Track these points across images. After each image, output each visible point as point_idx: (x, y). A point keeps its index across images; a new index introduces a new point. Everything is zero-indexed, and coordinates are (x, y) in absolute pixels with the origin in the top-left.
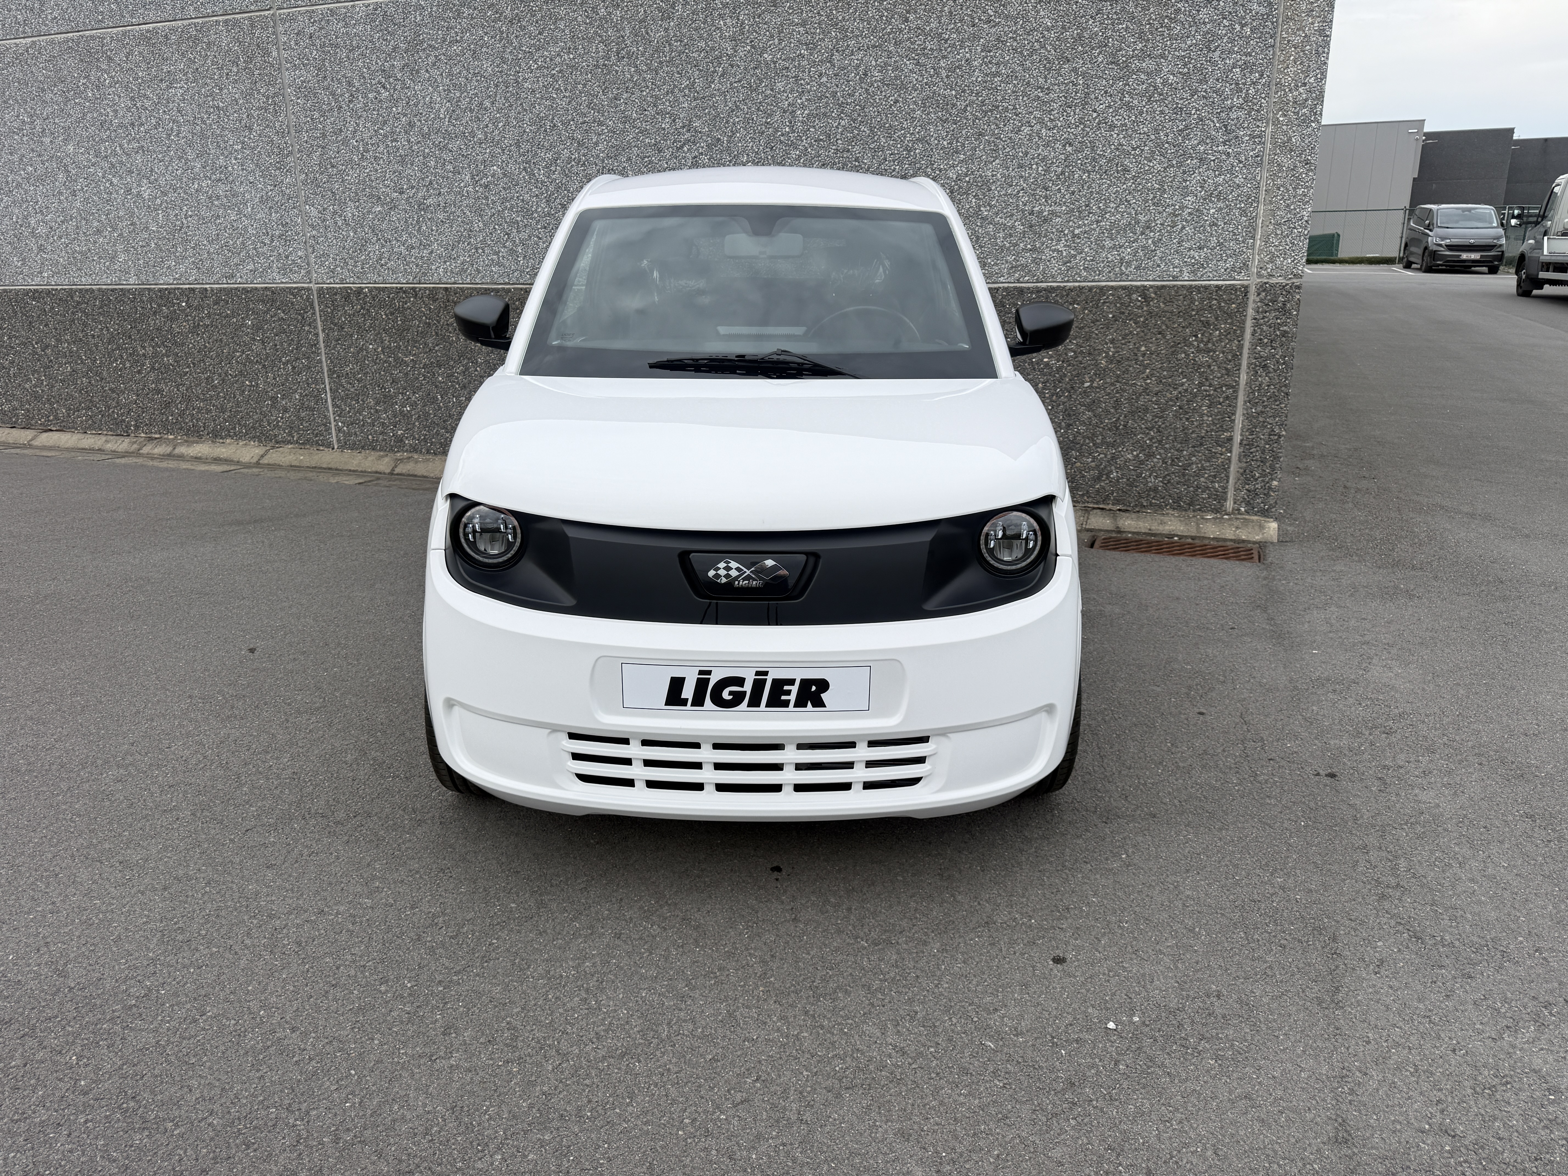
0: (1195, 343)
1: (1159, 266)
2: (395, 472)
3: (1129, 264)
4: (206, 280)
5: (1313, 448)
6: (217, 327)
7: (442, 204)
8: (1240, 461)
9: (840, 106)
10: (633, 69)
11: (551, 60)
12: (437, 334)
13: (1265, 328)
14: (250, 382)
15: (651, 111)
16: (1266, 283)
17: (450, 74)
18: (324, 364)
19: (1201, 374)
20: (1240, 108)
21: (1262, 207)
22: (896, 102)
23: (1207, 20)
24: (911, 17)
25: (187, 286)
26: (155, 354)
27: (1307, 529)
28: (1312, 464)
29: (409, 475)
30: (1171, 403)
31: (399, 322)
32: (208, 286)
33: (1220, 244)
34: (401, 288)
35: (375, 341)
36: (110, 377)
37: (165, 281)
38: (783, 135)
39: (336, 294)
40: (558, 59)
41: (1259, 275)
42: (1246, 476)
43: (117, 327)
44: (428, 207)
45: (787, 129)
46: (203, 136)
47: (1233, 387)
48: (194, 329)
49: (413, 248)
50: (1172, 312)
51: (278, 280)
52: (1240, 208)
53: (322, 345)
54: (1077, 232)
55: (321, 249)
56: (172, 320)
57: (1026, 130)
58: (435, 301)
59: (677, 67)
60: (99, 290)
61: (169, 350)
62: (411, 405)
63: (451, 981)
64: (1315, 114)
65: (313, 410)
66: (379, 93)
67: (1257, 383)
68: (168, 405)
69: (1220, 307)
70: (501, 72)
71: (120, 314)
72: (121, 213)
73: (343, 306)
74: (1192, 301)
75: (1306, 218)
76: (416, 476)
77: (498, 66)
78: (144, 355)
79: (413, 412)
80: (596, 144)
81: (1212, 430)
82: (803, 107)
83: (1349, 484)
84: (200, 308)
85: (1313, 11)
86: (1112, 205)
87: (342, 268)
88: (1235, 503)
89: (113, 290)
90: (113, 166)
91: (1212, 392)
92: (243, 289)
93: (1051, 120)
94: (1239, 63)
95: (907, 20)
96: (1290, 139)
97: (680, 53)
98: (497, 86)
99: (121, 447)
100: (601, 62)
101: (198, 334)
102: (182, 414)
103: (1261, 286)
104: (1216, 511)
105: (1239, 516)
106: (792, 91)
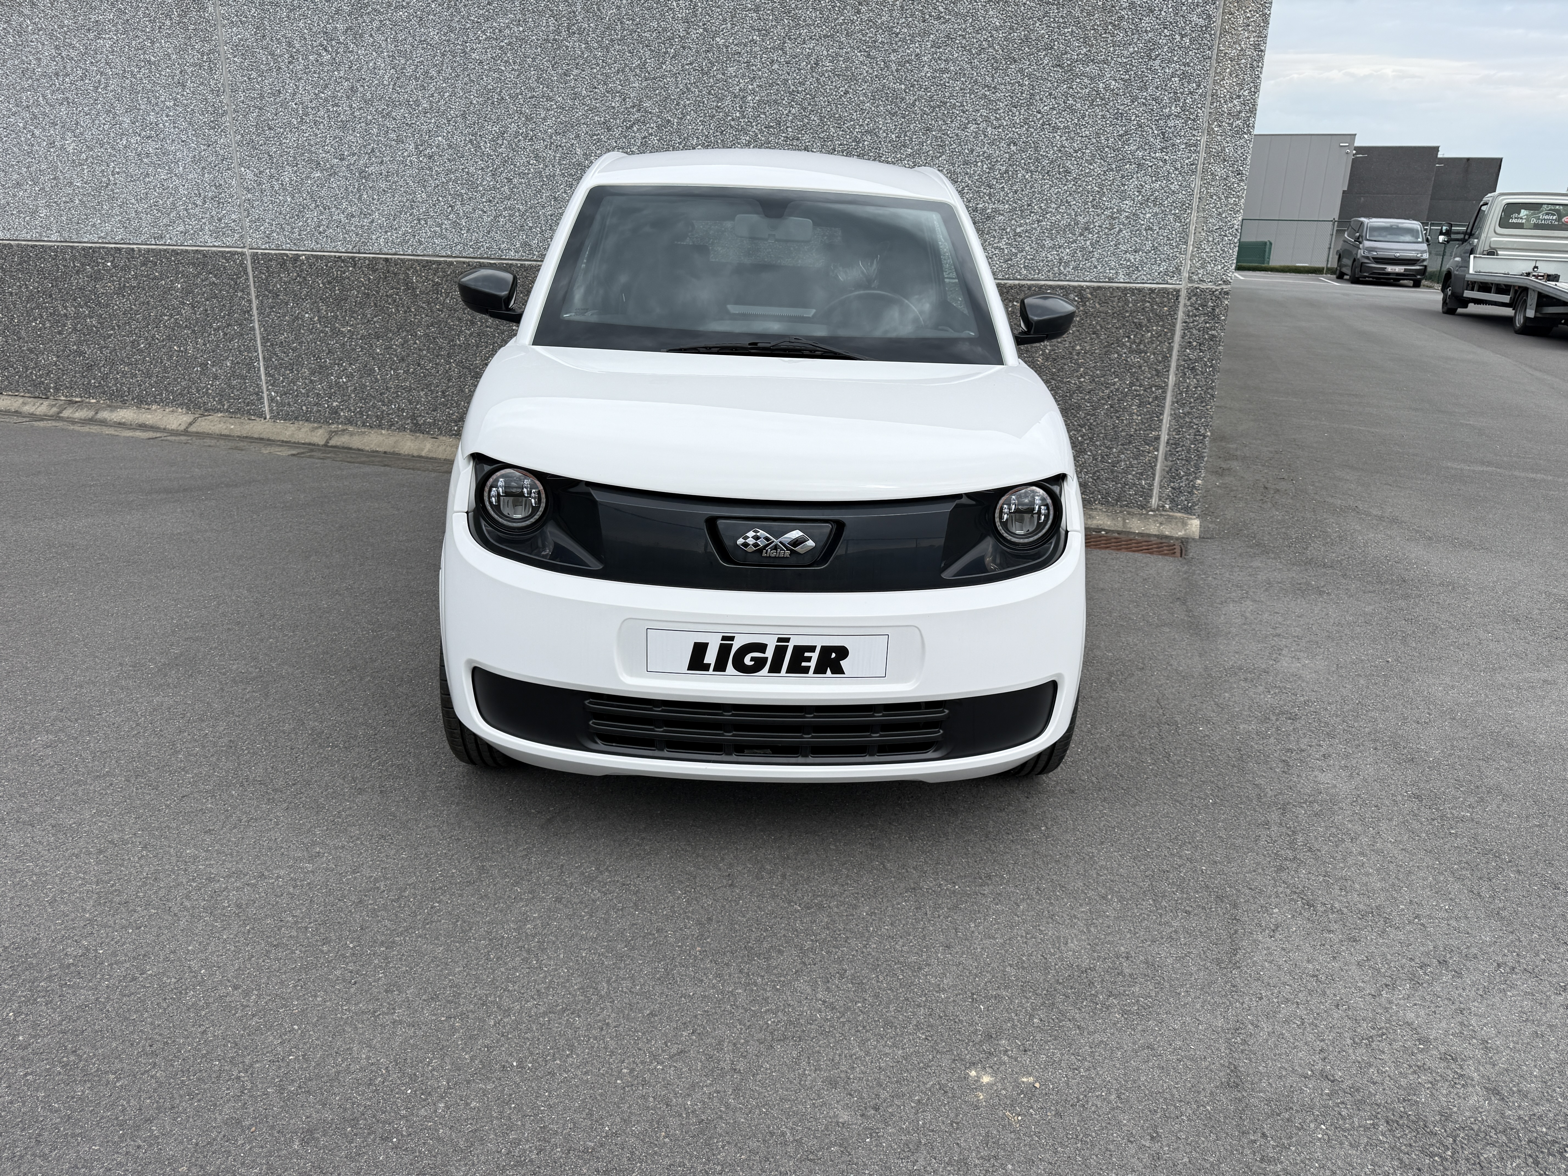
0: (1128, 344)
1: (1096, 267)
2: (330, 444)
3: (1067, 264)
4: (133, 240)
5: (1236, 449)
6: (144, 289)
7: (384, 173)
8: (1166, 459)
9: (791, 93)
10: (584, 46)
11: (500, 31)
12: (375, 304)
13: (1195, 332)
14: (179, 347)
15: (602, 88)
16: (1197, 288)
17: (395, 40)
18: (257, 332)
19: (1132, 374)
20: (1177, 116)
21: (1194, 214)
22: (846, 93)
23: (1149, 29)
24: (864, 9)
25: (113, 246)
26: (77, 315)
27: (1227, 527)
28: (1235, 465)
29: (344, 448)
30: (1103, 402)
31: (337, 292)
32: (135, 246)
33: (1155, 249)
34: (340, 257)
35: (311, 310)
36: (28, 337)
37: (89, 238)
38: (733, 120)
39: (270, 260)
40: (507, 31)
41: (1190, 280)
42: (1172, 474)
43: (36, 285)
44: (369, 175)
45: (738, 115)
46: (132, 90)
47: (1162, 388)
48: (120, 291)
49: (353, 216)
50: (1106, 313)
51: (209, 242)
52: (1174, 214)
53: (255, 312)
54: (1018, 230)
55: (256, 213)
56: (96, 280)
57: (973, 127)
58: (374, 271)
59: (629, 46)
60: (18, 245)
61: (92, 311)
62: (347, 377)
63: (394, 942)
64: (1248, 126)
65: (244, 378)
66: (320, 55)
67: (1185, 385)
68: (90, 368)
69: (1152, 310)
70: (448, 41)
71: (41, 271)
72: (43, 167)
73: (279, 273)
74: (1127, 302)
75: (1236, 227)
76: (351, 449)
77: (445, 35)
78: (65, 315)
79: (349, 384)
80: (544, 119)
81: (1140, 429)
82: (754, 92)
83: (1268, 485)
84: (126, 269)
85: (1249, 25)
86: (1053, 205)
87: (278, 234)
88: (1160, 500)
89: (33, 246)
90: (36, 117)
91: (1142, 392)
92: (173, 251)
93: (997, 119)
94: (1178, 73)
95: (859, 12)
96: (1223, 149)
97: (632, 32)
98: (443, 55)
99: (39, 409)
100: (551, 36)
101: (124, 296)
102: (105, 377)
103: (1192, 291)
104: (1142, 507)
105: (1163, 513)
106: (744, 75)
